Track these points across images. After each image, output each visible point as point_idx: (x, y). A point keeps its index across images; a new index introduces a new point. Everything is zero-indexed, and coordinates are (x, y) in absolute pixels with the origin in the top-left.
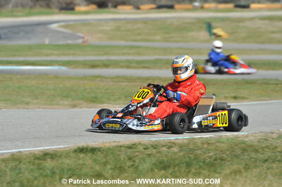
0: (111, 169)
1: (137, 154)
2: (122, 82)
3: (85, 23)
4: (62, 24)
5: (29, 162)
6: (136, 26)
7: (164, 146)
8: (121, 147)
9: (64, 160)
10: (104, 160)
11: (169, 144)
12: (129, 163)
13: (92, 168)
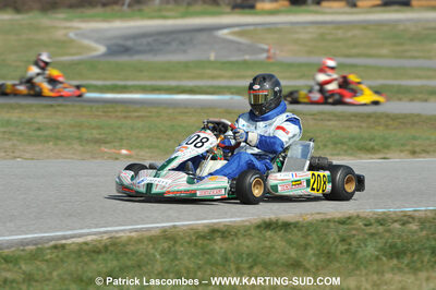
0: (314, 255)
1: (354, 232)
2: (329, 120)
3: (270, 29)
4: (236, 29)
5: (189, 243)
6: (350, 34)
7: (396, 221)
8: (329, 221)
9: (241, 241)
10: (302, 242)
11: (405, 218)
12: (342, 247)
13: (284, 254)
